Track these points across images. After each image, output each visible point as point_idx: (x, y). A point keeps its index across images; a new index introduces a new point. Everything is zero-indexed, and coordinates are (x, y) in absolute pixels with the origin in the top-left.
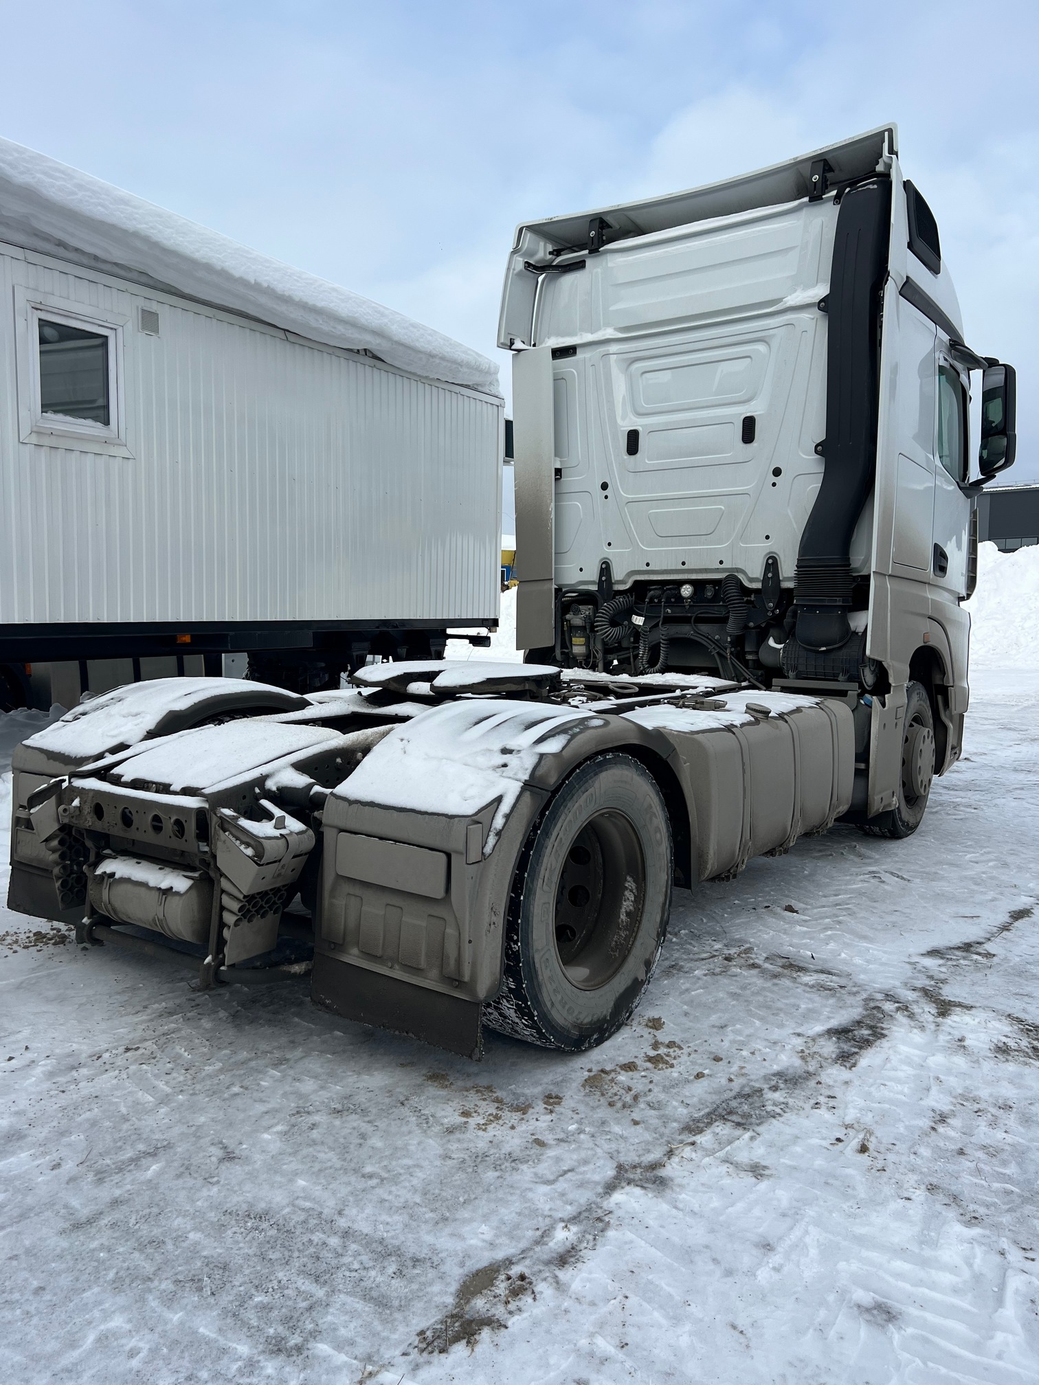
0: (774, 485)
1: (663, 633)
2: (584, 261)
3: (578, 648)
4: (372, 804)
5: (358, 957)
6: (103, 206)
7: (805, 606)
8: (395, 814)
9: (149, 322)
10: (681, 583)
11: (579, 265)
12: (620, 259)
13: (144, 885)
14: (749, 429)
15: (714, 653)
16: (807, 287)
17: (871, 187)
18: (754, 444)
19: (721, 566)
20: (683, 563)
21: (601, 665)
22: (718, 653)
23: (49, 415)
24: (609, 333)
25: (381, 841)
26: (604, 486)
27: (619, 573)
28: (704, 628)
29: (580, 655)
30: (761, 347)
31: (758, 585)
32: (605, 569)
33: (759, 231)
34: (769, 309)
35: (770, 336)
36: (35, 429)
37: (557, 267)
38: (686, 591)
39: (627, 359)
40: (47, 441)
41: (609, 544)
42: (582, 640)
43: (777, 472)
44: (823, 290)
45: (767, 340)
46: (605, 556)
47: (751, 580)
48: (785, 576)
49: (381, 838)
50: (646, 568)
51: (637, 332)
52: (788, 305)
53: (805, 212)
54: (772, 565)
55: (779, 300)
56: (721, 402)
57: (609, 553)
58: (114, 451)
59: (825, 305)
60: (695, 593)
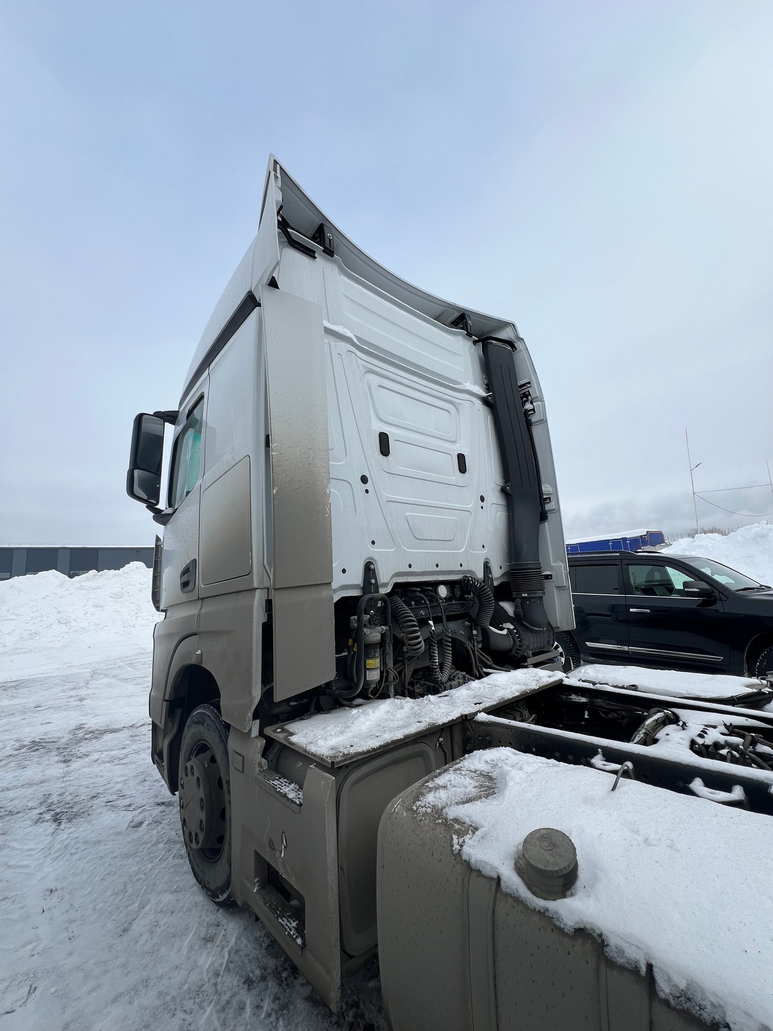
0: (481, 508)
2: (314, 253)
3: (374, 671)
10: (437, 584)
14: (462, 463)
16: (472, 384)
17: (507, 347)
18: (467, 474)
24: (348, 333)
26: (364, 480)
27: (382, 574)
29: (374, 682)
30: (453, 408)
34: (453, 384)
35: (460, 404)
38: (443, 591)
39: (364, 367)
41: (373, 543)
42: (377, 660)
43: (482, 499)
44: (483, 391)
45: (458, 406)
46: (370, 556)
48: (496, 577)
50: (408, 570)
52: (468, 388)
53: (460, 337)
54: (487, 567)
55: (459, 383)
56: (437, 436)
57: (375, 552)
60: (450, 593)
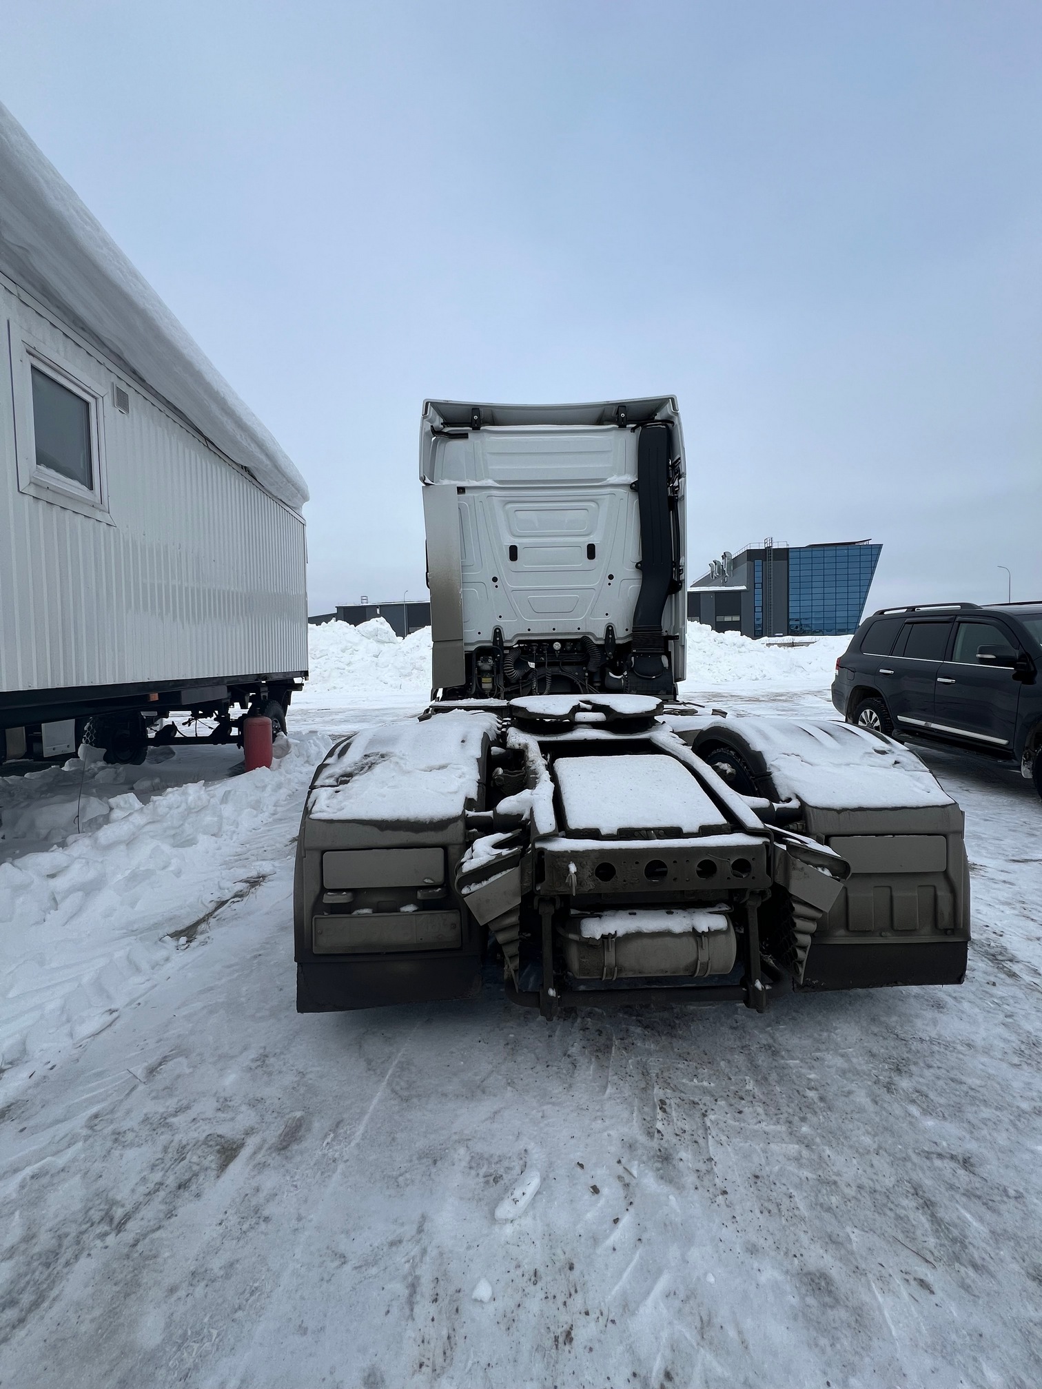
0: (610, 584)
1: (549, 671)
2: (467, 434)
3: (487, 684)
4: (860, 809)
5: (846, 936)
6: (122, 272)
7: (641, 653)
8: (891, 813)
9: (122, 401)
10: (553, 641)
11: (464, 436)
12: (494, 438)
13: (668, 934)
14: (591, 551)
15: (578, 683)
16: (619, 474)
17: (661, 426)
18: (595, 560)
19: (579, 631)
20: (554, 629)
21: (502, 695)
22: (580, 683)
23: (42, 468)
24: (490, 482)
25: (877, 838)
26: (495, 579)
27: (507, 635)
28: (567, 668)
29: (487, 689)
30: (593, 505)
31: (602, 642)
32: (498, 633)
33: (581, 438)
34: (596, 483)
35: (599, 499)
36: (33, 480)
37: (447, 434)
38: (557, 646)
39: (504, 501)
40: (45, 495)
41: (500, 617)
42: (490, 680)
43: (611, 577)
44: (631, 478)
45: (598, 502)
46: (497, 625)
47: (597, 639)
48: (620, 636)
49: (877, 835)
50: (527, 632)
51: (506, 485)
52: (611, 482)
53: (614, 432)
54: (610, 630)
55: (603, 479)
56: (569, 534)
57: (500, 622)
58: (99, 516)
59: (634, 487)
60: (562, 647)
